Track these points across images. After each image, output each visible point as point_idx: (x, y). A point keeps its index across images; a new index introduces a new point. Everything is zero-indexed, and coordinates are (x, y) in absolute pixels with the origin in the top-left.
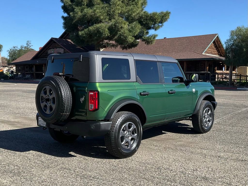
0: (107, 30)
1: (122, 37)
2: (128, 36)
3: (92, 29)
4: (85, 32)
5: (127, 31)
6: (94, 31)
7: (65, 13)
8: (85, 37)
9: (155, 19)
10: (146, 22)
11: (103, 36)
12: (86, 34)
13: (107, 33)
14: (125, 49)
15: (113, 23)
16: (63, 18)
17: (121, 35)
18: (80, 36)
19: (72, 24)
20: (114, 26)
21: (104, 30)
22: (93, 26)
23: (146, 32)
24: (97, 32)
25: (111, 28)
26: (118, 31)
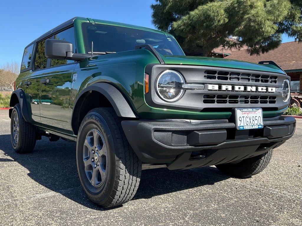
0: (222, 11)
1: (252, 24)
2: (265, 21)
3: (196, 13)
4: (183, 21)
5: (262, 13)
6: (200, 16)
8: (183, 29)
11: (215, 24)
12: (184, 25)
14: (255, 53)
16: (153, 7)
17: (250, 20)
18: (176, 29)
19: (163, 13)
20: (236, 5)
21: (218, 11)
22: (197, 9)
23: (299, 17)
24: (206, 18)
25: (232, 9)
26: (245, 13)
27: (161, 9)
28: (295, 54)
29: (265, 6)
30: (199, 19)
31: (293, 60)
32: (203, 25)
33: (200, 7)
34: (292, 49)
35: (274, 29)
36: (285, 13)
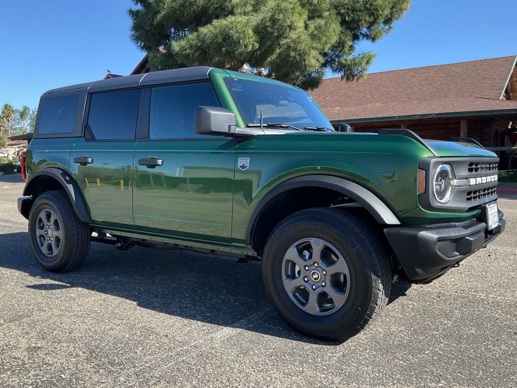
0: (251, 32)
1: (292, 54)
2: (309, 50)
3: (210, 31)
4: (189, 41)
5: (305, 37)
6: (216, 36)
7: (137, 2)
8: (189, 55)
9: (377, 10)
10: (352, 15)
11: (240, 50)
12: (191, 47)
13: (251, 42)
15: (265, 15)
16: (131, 14)
18: (177, 53)
19: (153, 25)
20: (268, 24)
21: (244, 31)
22: (211, 24)
23: (350, 46)
24: (224, 40)
25: (263, 28)
26: (280, 36)
27: (150, 19)
28: (337, 97)
29: (306, 27)
30: (215, 41)
31: (337, 106)
32: (220, 50)
33: (215, 22)
34: (333, 89)
35: (319, 61)
36: (334, 39)
